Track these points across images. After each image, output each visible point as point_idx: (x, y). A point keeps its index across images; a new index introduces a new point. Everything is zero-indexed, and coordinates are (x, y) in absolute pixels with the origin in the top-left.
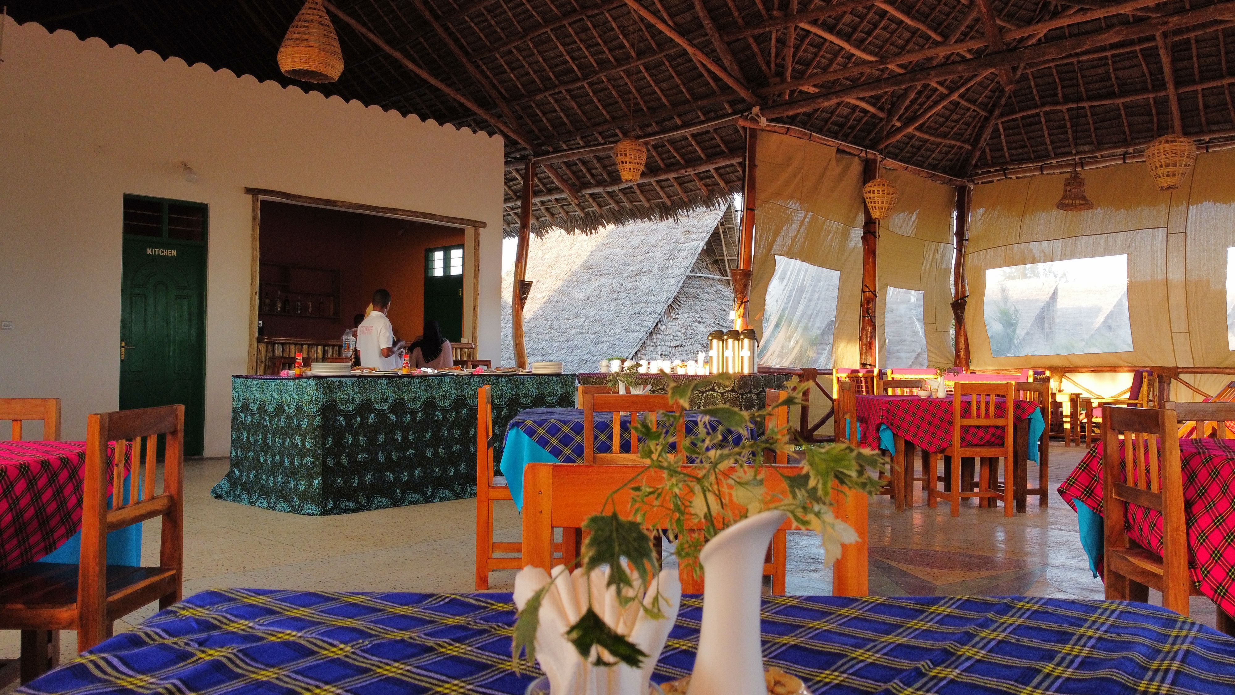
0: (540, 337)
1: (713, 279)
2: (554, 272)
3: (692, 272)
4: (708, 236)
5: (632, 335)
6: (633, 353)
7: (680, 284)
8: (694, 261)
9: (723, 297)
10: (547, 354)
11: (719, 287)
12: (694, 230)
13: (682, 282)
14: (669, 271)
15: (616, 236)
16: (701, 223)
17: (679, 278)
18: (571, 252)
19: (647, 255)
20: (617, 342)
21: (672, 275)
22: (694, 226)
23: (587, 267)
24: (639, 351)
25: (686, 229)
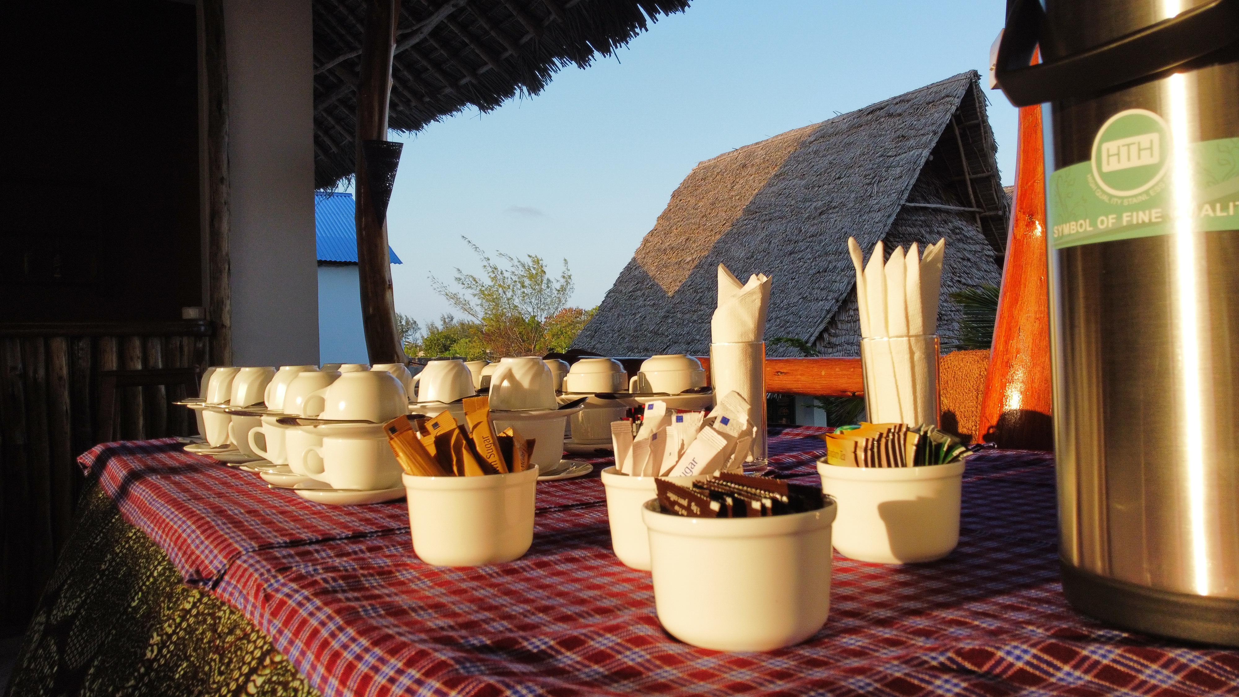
0: (687, 316)
1: (948, 212)
2: (708, 224)
3: (909, 200)
4: (936, 140)
5: (814, 306)
6: (816, 334)
7: (891, 220)
8: (913, 181)
9: (965, 240)
10: (693, 341)
11: (958, 223)
12: (913, 132)
13: (894, 217)
14: (873, 202)
15: (792, 162)
16: (923, 121)
17: (889, 210)
18: (733, 193)
19: (838, 182)
20: (791, 318)
21: (877, 207)
22: (911, 127)
23: (752, 211)
24: (826, 330)
25: (898, 133)
